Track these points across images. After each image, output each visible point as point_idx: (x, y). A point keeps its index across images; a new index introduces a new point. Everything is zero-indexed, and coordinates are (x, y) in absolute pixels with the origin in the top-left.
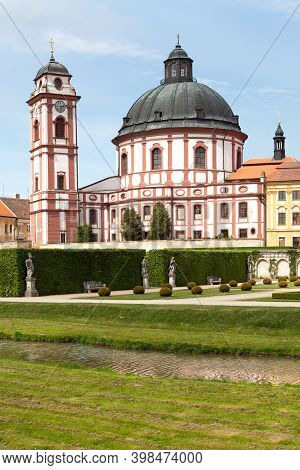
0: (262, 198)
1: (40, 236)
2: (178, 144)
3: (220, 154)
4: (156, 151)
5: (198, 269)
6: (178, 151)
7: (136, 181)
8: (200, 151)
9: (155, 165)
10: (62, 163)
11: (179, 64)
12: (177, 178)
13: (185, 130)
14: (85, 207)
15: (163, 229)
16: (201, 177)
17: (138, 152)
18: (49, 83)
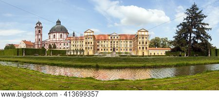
0: (70, 42)
1: (36, 47)
2: (58, 34)
3: (64, 36)
4: (54, 35)
5: (60, 52)
6: (58, 35)
7: (51, 40)
8: (61, 35)
9: (54, 37)
10: (40, 37)
11: (59, 22)
12: (58, 39)
13: (59, 32)
14: (43, 43)
15: (55, 47)
16: (61, 39)
17: (52, 35)
18: (38, 25)
